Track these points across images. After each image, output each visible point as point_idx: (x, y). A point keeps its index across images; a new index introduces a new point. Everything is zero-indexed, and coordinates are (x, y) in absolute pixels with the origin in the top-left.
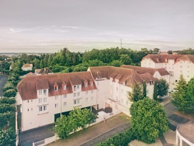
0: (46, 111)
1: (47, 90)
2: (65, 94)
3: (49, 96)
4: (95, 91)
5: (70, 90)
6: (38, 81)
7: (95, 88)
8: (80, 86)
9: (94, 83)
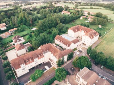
0: (25, 70)
1: (24, 64)
2: (31, 63)
3: (25, 65)
4: (43, 58)
5: (33, 61)
6: (19, 60)
7: (43, 56)
8: (37, 58)
9: (43, 55)
